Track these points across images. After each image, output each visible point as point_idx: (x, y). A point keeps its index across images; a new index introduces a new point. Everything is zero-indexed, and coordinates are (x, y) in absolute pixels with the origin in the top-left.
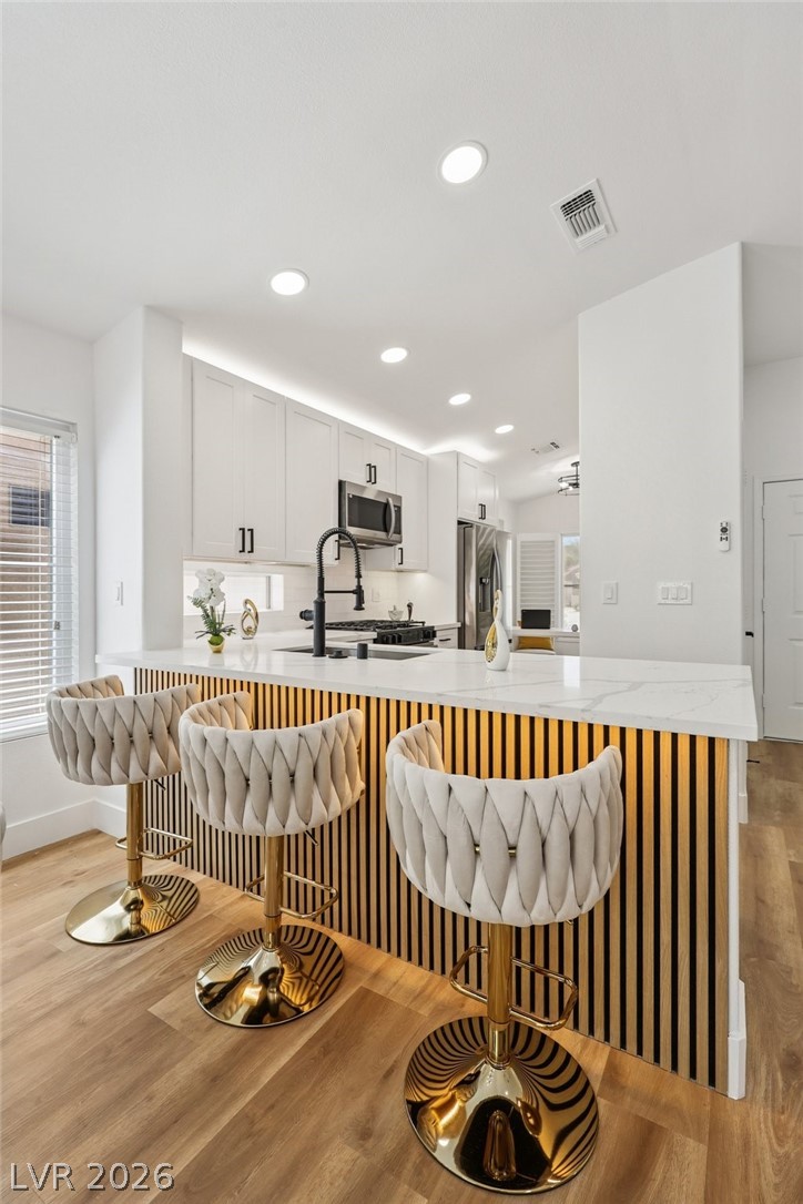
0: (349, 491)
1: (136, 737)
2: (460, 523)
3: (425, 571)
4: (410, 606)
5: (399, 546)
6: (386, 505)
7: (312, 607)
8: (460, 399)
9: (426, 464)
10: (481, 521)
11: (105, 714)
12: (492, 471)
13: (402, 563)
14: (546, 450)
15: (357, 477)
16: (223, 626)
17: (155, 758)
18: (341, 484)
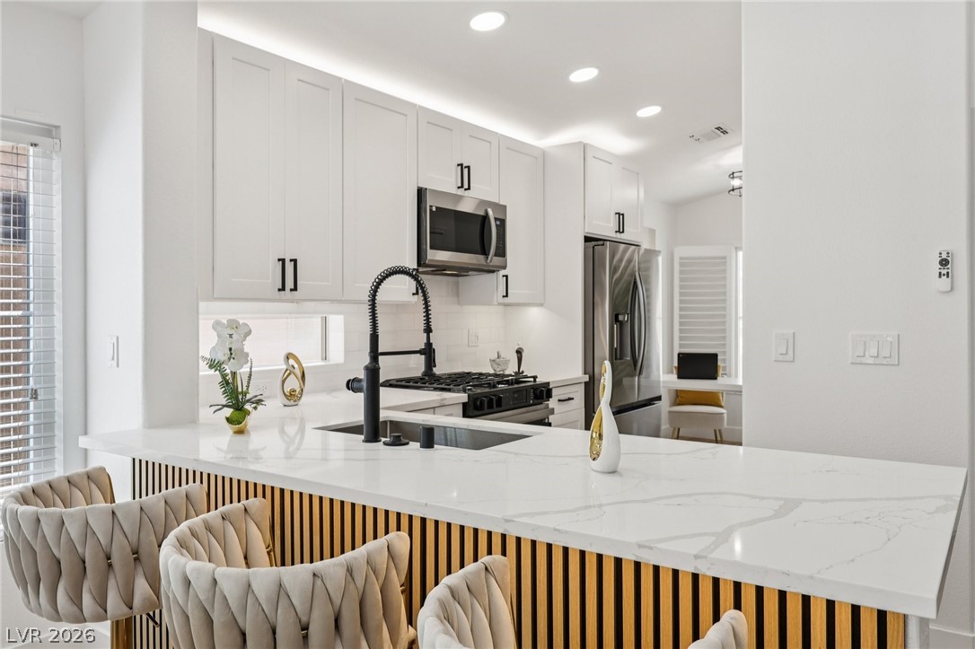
0: (432, 202)
1: (115, 560)
2: (587, 239)
3: (541, 305)
4: (519, 352)
5: (503, 272)
6: (485, 218)
7: (362, 375)
8: (583, 75)
9: (542, 159)
10: (618, 235)
11: (74, 530)
12: (633, 167)
13: (507, 296)
14: (709, 137)
15: (443, 182)
16: (248, 397)
17: (142, 587)
18: (421, 193)
